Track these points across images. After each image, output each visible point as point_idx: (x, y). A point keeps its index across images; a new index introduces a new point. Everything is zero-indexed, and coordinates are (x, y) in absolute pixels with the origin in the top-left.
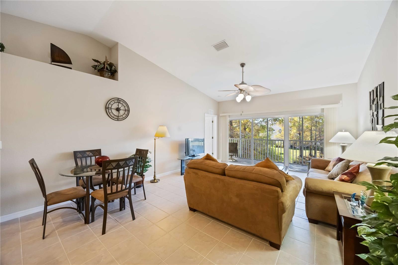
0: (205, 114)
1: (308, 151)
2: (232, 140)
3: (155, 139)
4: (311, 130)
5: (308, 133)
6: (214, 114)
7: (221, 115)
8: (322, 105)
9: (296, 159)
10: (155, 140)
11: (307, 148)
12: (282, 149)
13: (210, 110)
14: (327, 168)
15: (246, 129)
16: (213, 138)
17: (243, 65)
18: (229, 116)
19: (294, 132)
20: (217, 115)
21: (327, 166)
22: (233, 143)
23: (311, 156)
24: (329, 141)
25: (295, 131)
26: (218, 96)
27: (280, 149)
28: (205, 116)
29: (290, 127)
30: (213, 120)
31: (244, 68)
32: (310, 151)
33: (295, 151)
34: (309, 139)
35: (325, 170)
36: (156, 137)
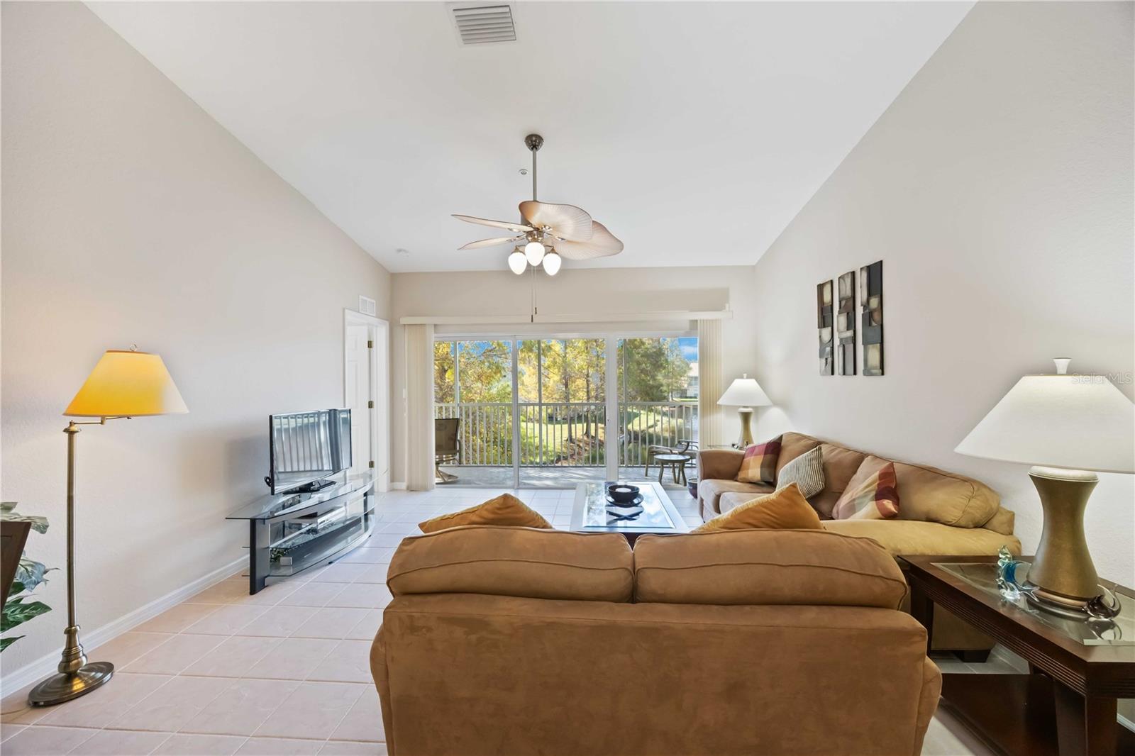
0: (346, 311)
1: (581, 425)
2: (442, 407)
3: (74, 428)
4: (588, 376)
5: (581, 382)
6: (379, 318)
7: (404, 321)
8: (692, 310)
9: (560, 448)
10: (71, 433)
11: (579, 419)
12: (536, 424)
13: (365, 298)
14: (741, 475)
15: (446, 371)
16: (371, 405)
17: (534, 142)
18: (435, 325)
19: (554, 382)
20: (387, 320)
21: (739, 468)
22: (447, 419)
23: (588, 437)
24: (718, 403)
25: (557, 378)
26: (400, 251)
27: (530, 425)
28: (346, 323)
29: (546, 368)
30: (370, 336)
31: (538, 153)
32: (585, 425)
33: (558, 426)
34: (582, 395)
35: (736, 481)
36: (75, 419)
